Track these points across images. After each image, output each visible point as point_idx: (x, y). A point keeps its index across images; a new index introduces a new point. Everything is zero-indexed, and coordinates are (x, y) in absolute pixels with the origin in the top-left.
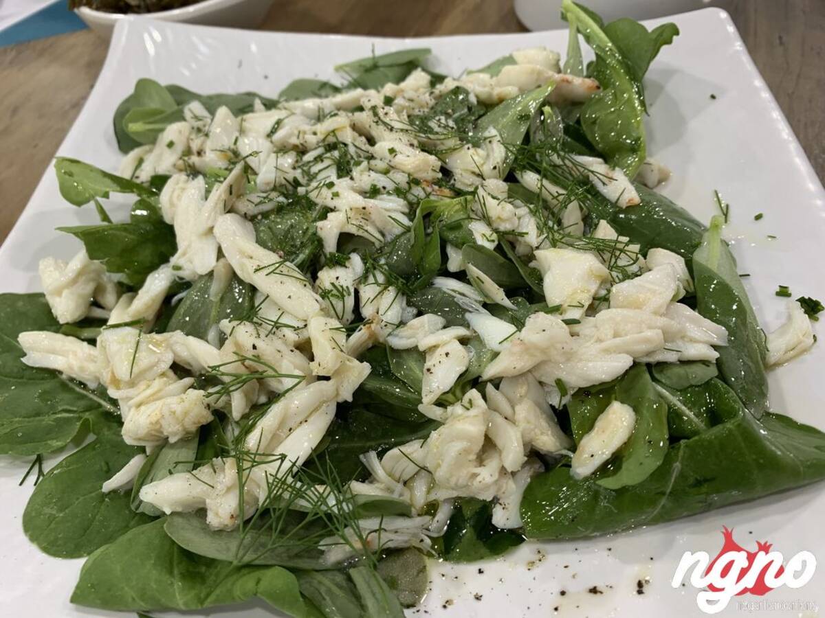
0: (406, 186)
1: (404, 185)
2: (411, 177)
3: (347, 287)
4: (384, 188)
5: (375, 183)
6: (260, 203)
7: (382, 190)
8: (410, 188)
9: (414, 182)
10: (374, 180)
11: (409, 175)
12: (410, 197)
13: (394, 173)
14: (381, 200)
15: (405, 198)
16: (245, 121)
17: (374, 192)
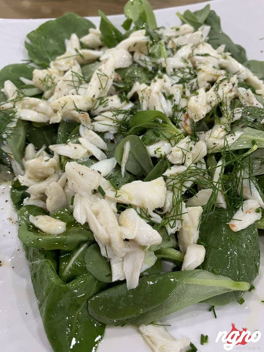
0: (180, 109)
1: (180, 108)
2: (186, 108)
3: (108, 105)
4: (175, 100)
5: (175, 96)
6: (141, 60)
7: (173, 100)
8: (180, 111)
9: (184, 110)
10: (176, 94)
11: (187, 106)
12: (176, 114)
13: (185, 100)
14: (167, 102)
15: (174, 112)
16: (203, 45)
17: (169, 97)
